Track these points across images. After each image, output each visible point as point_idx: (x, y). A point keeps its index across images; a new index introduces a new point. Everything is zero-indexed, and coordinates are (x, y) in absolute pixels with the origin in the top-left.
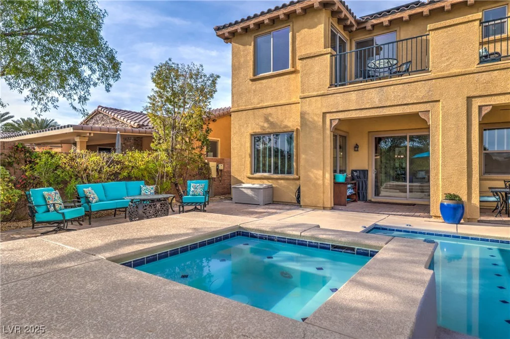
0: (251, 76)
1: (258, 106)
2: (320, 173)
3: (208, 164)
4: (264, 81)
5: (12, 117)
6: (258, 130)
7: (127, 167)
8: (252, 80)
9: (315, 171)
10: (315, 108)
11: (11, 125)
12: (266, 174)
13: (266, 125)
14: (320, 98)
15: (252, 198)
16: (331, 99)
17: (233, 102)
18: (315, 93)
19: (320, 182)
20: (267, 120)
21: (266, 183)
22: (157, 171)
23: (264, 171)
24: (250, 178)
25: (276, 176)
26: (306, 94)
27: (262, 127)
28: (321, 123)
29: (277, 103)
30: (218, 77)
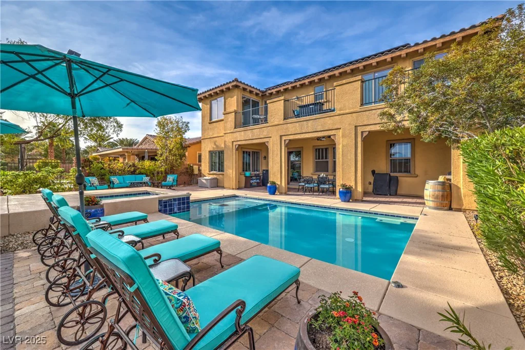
0: (209, 121)
1: (212, 137)
2: (231, 171)
3: (192, 167)
4: (214, 124)
5: (112, 138)
6: (212, 149)
7: (139, 168)
8: (209, 123)
9: (229, 170)
10: (229, 139)
11: (112, 143)
12: (215, 172)
13: (215, 147)
14: (230, 134)
15: (205, 184)
16: (235, 135)
17: (202, 134)
18: (229, 132)
19: (231, 176)
20: (215, 144)
21: (215, 176)
22: (155, 170)
23: (215, 171)
24: (209, 174)
25: (219, 173)
26: (226, 132)
27: (213, 148)
28: (231, 147)
29: (219, 135)
30: (188, 123)
